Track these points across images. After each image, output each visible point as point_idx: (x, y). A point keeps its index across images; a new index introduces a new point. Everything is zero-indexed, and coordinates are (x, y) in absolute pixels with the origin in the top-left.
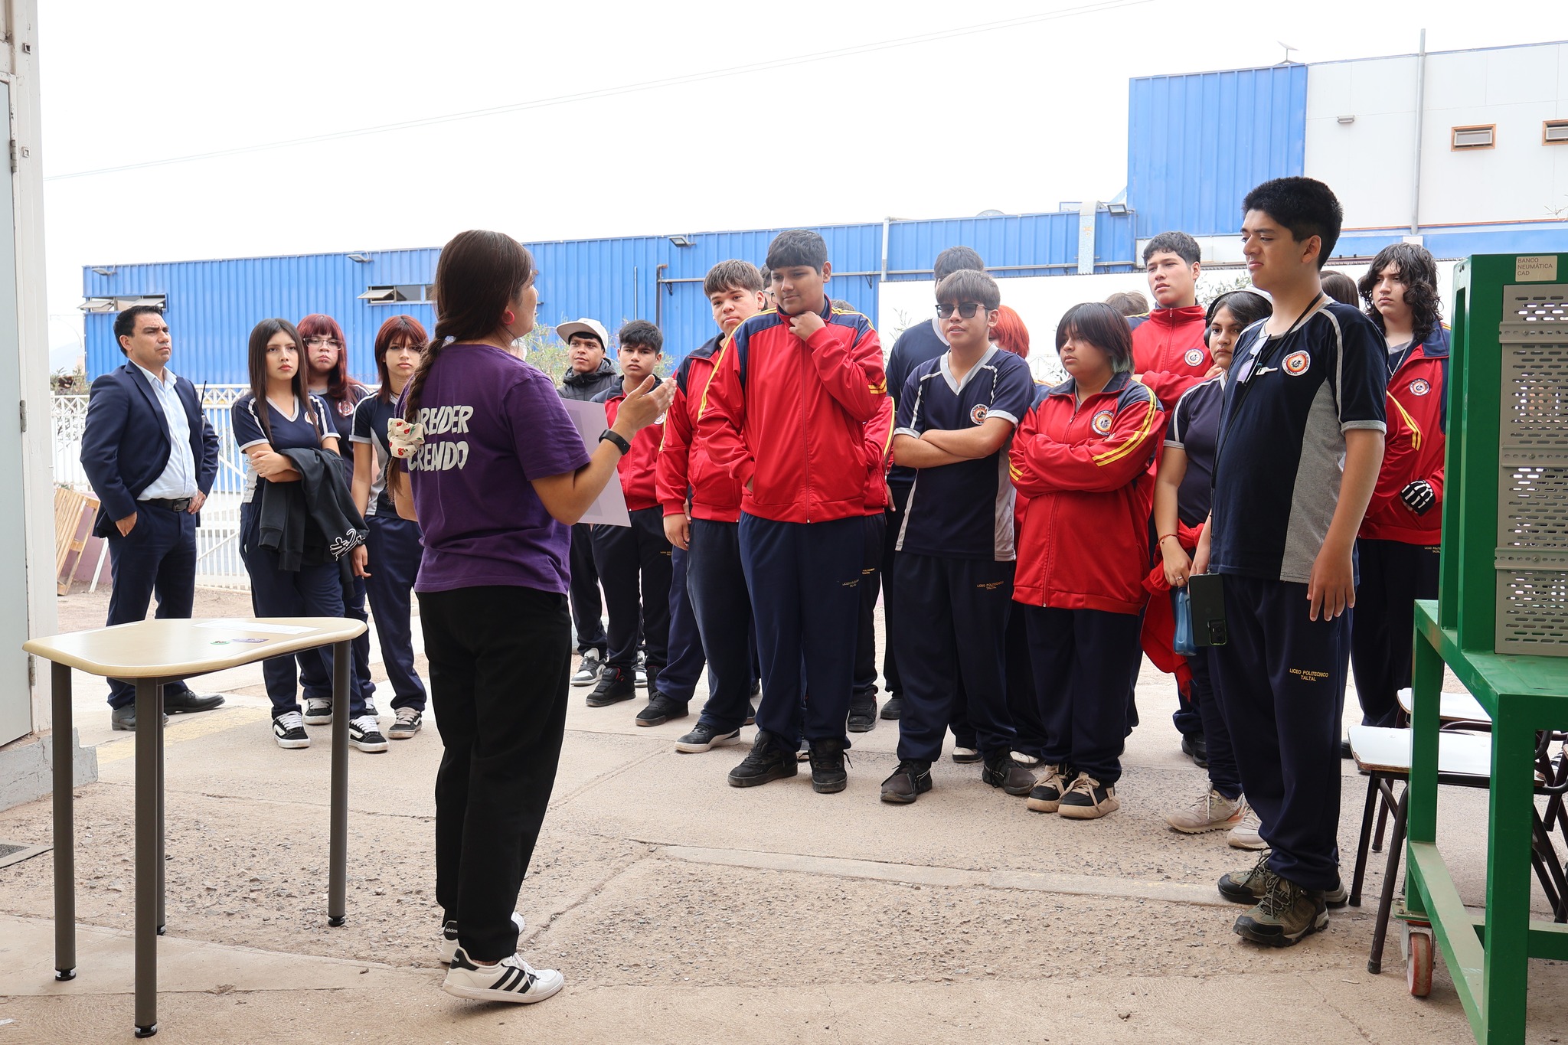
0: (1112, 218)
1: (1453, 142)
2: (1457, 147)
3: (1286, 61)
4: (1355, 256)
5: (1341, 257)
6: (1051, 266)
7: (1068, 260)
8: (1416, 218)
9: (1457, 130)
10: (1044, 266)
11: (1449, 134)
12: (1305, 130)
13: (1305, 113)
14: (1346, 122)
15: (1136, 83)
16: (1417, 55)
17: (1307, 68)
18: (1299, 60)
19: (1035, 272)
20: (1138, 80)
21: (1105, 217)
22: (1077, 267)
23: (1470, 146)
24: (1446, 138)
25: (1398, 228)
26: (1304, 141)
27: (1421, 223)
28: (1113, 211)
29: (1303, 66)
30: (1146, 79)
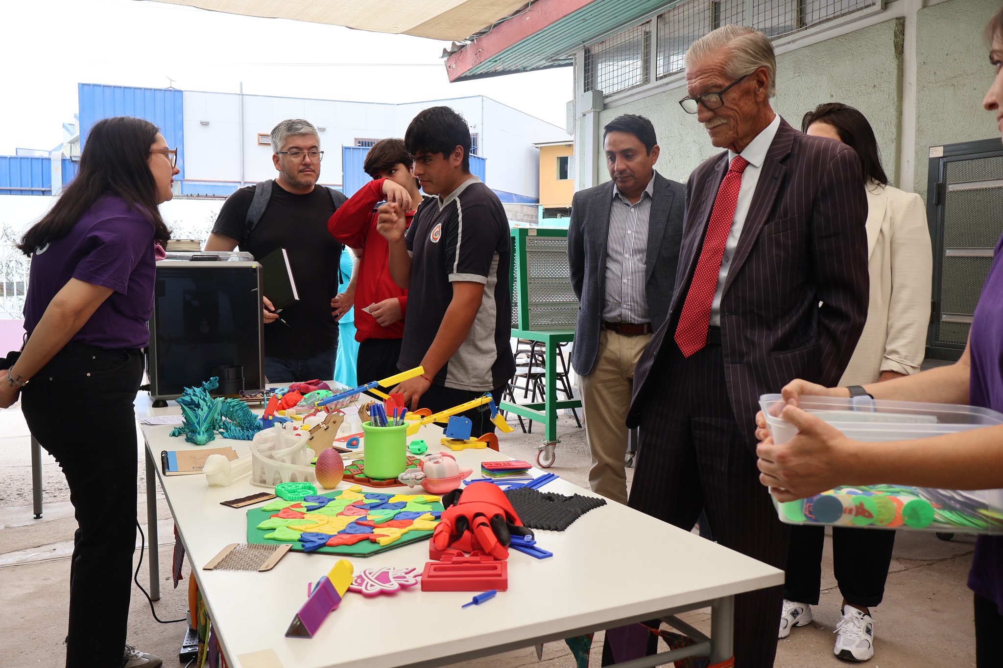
0: (72, 164)
1: (259, 141)
2: (261, 143)
3: (171, 87)
4: (214, 195)
5: (207, 195)
6: (33, 189)
7: (44, 186)
8: (243, 178)
9: (260, 135)
10: (28, 189)
11: (256, 137)
12: (183, 125)
13: (183, 117)
14: (205, 124)
15: (82, 86)
16: (239, 94)
17: (182, 93)
18: (178, 88)
19: (22, 192)
20: (83, 85)
21: (67, 162)
22: (50, 191)
23: (267, 144)
24: (255, 139)
25: (234, 182)
26: (183, 132)
27: (246, 181)
28: (73, 159)
29: (181, 91)
30: (89, 85)
